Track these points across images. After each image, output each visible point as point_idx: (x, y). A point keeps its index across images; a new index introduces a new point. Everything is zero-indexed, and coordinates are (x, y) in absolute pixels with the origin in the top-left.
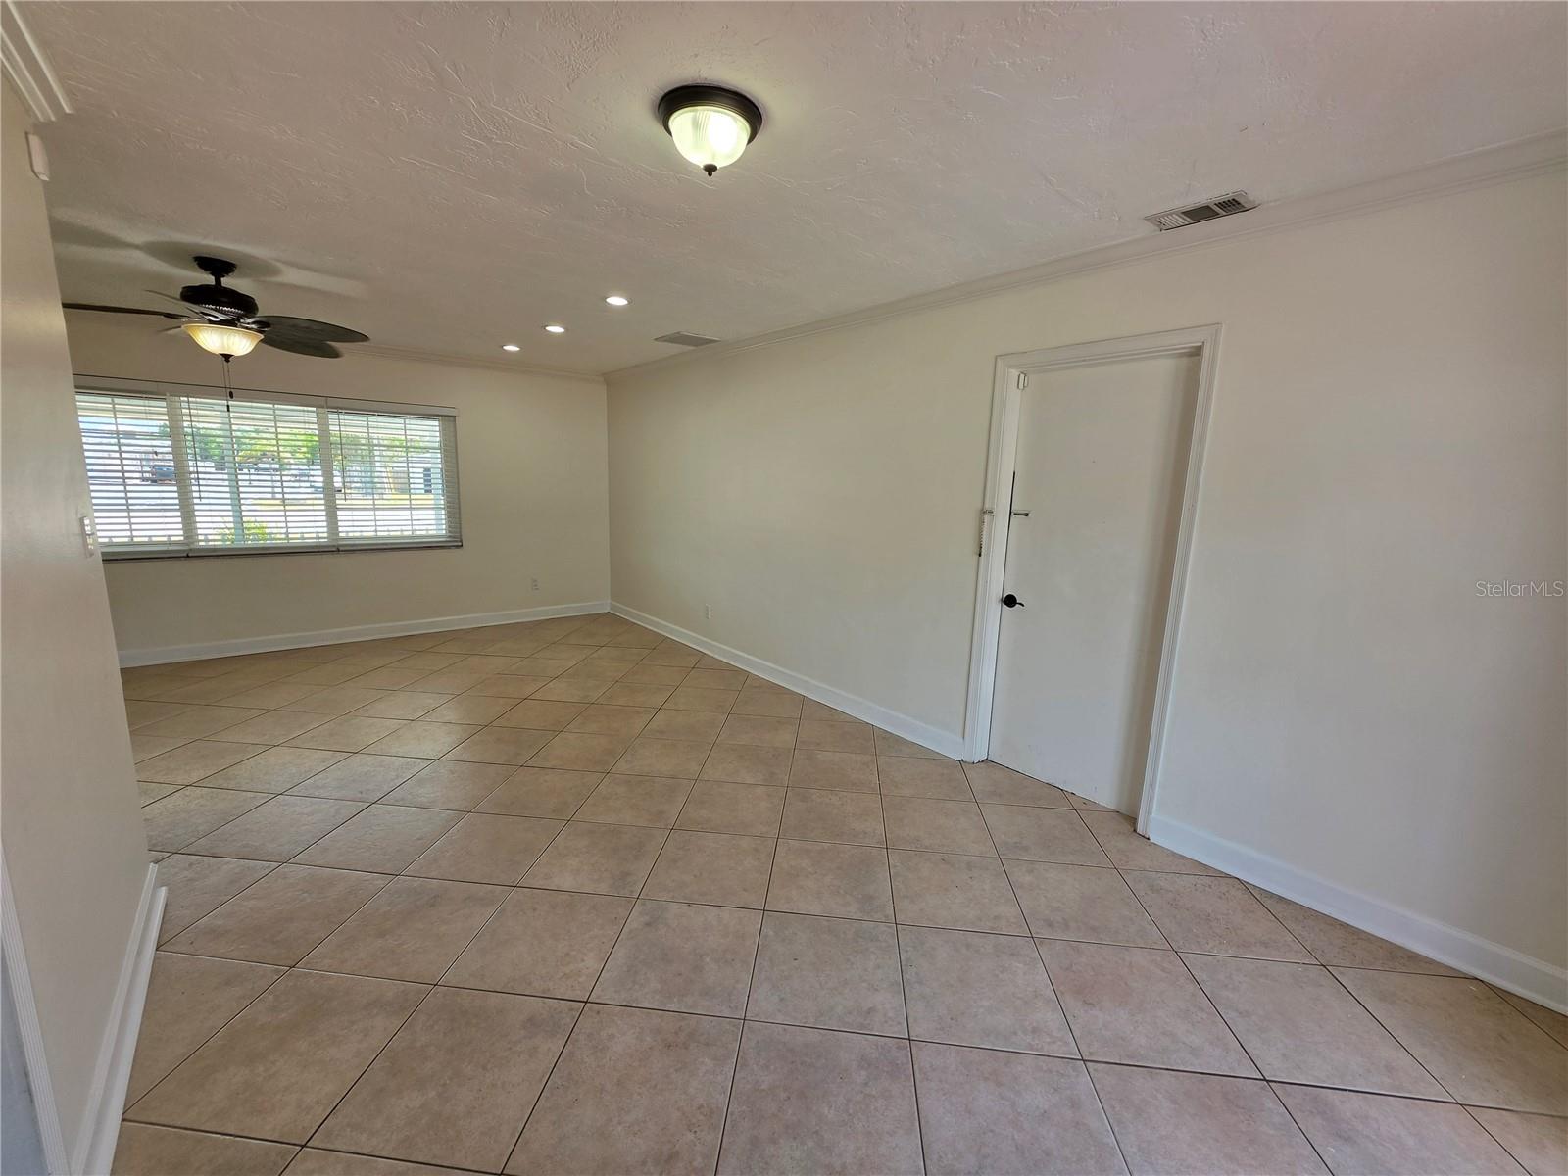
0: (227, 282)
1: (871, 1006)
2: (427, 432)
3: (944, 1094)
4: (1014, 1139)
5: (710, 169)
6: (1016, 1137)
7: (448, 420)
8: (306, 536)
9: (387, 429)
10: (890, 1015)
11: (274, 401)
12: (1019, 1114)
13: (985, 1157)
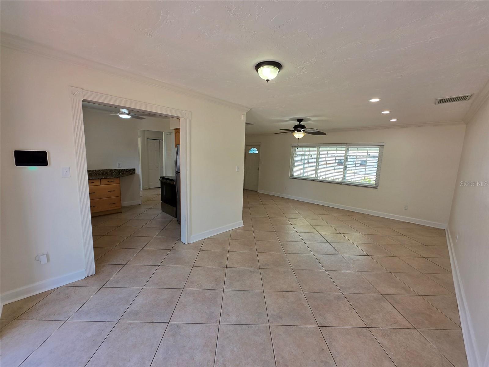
0: (302, 123)
1: (231, 315)
2: (375, 152)
3: (201, 330)
4: (187, 346)
5: (268, 81)
6: (187, 347)
7: (381, 147)
8: (339, 179)
9: (363, 152)
10: (228, 320)
11: (337, 146)
12: (194, 350)
13: (183, 337)
